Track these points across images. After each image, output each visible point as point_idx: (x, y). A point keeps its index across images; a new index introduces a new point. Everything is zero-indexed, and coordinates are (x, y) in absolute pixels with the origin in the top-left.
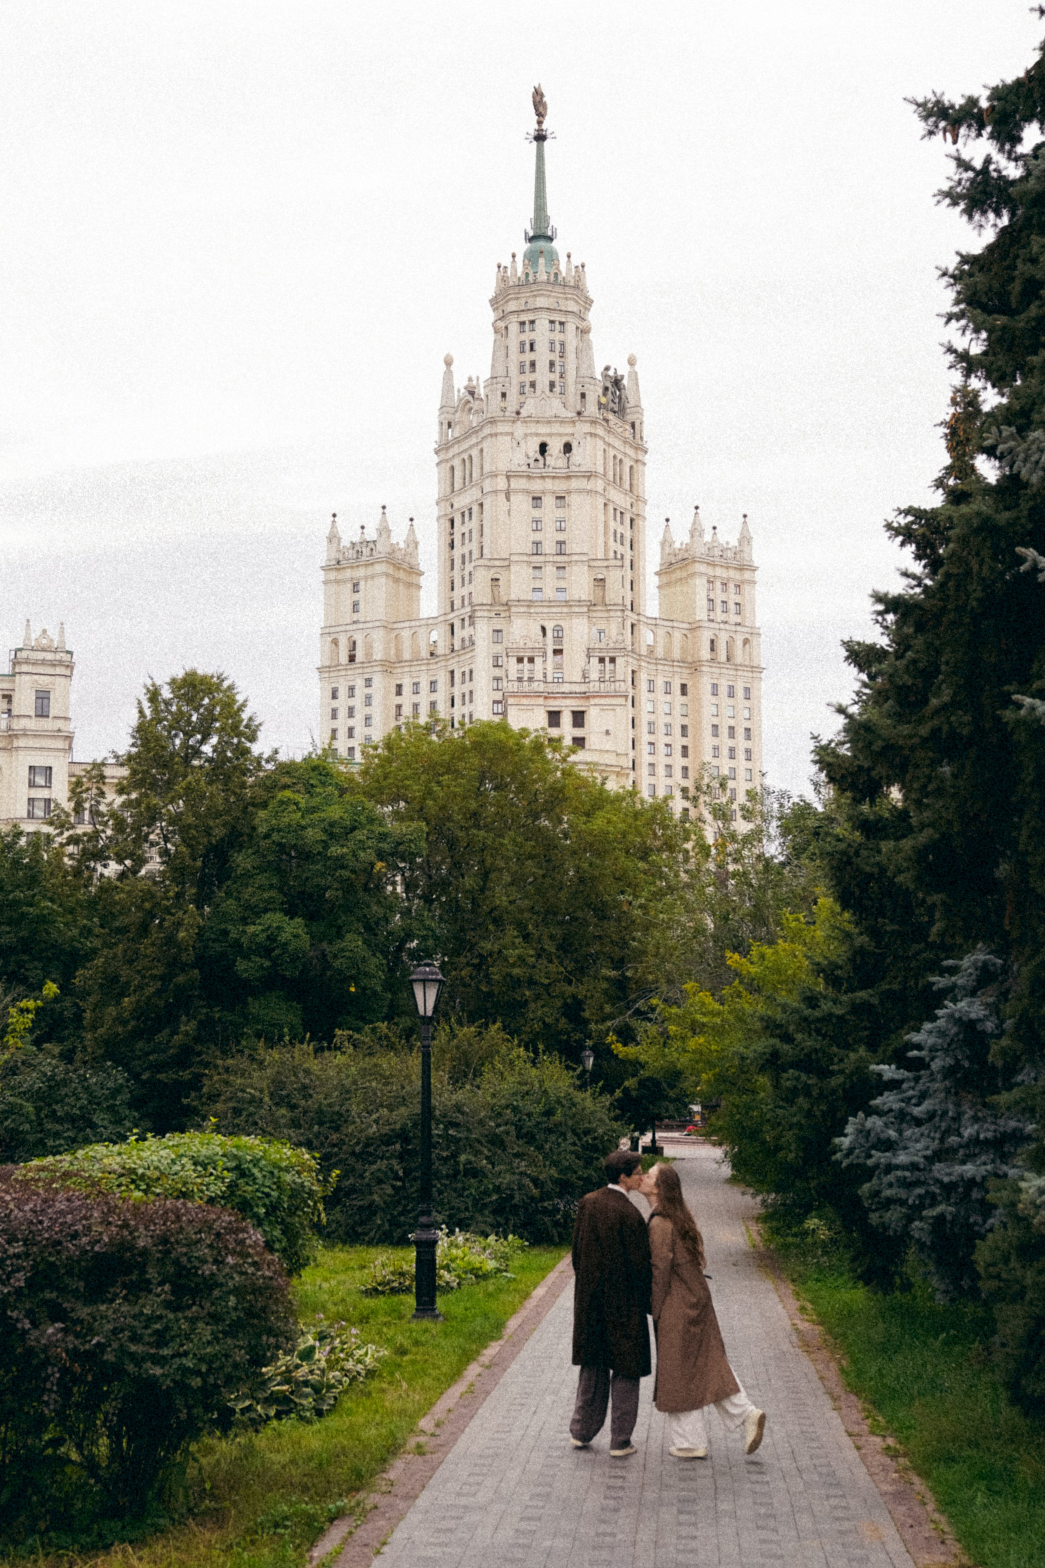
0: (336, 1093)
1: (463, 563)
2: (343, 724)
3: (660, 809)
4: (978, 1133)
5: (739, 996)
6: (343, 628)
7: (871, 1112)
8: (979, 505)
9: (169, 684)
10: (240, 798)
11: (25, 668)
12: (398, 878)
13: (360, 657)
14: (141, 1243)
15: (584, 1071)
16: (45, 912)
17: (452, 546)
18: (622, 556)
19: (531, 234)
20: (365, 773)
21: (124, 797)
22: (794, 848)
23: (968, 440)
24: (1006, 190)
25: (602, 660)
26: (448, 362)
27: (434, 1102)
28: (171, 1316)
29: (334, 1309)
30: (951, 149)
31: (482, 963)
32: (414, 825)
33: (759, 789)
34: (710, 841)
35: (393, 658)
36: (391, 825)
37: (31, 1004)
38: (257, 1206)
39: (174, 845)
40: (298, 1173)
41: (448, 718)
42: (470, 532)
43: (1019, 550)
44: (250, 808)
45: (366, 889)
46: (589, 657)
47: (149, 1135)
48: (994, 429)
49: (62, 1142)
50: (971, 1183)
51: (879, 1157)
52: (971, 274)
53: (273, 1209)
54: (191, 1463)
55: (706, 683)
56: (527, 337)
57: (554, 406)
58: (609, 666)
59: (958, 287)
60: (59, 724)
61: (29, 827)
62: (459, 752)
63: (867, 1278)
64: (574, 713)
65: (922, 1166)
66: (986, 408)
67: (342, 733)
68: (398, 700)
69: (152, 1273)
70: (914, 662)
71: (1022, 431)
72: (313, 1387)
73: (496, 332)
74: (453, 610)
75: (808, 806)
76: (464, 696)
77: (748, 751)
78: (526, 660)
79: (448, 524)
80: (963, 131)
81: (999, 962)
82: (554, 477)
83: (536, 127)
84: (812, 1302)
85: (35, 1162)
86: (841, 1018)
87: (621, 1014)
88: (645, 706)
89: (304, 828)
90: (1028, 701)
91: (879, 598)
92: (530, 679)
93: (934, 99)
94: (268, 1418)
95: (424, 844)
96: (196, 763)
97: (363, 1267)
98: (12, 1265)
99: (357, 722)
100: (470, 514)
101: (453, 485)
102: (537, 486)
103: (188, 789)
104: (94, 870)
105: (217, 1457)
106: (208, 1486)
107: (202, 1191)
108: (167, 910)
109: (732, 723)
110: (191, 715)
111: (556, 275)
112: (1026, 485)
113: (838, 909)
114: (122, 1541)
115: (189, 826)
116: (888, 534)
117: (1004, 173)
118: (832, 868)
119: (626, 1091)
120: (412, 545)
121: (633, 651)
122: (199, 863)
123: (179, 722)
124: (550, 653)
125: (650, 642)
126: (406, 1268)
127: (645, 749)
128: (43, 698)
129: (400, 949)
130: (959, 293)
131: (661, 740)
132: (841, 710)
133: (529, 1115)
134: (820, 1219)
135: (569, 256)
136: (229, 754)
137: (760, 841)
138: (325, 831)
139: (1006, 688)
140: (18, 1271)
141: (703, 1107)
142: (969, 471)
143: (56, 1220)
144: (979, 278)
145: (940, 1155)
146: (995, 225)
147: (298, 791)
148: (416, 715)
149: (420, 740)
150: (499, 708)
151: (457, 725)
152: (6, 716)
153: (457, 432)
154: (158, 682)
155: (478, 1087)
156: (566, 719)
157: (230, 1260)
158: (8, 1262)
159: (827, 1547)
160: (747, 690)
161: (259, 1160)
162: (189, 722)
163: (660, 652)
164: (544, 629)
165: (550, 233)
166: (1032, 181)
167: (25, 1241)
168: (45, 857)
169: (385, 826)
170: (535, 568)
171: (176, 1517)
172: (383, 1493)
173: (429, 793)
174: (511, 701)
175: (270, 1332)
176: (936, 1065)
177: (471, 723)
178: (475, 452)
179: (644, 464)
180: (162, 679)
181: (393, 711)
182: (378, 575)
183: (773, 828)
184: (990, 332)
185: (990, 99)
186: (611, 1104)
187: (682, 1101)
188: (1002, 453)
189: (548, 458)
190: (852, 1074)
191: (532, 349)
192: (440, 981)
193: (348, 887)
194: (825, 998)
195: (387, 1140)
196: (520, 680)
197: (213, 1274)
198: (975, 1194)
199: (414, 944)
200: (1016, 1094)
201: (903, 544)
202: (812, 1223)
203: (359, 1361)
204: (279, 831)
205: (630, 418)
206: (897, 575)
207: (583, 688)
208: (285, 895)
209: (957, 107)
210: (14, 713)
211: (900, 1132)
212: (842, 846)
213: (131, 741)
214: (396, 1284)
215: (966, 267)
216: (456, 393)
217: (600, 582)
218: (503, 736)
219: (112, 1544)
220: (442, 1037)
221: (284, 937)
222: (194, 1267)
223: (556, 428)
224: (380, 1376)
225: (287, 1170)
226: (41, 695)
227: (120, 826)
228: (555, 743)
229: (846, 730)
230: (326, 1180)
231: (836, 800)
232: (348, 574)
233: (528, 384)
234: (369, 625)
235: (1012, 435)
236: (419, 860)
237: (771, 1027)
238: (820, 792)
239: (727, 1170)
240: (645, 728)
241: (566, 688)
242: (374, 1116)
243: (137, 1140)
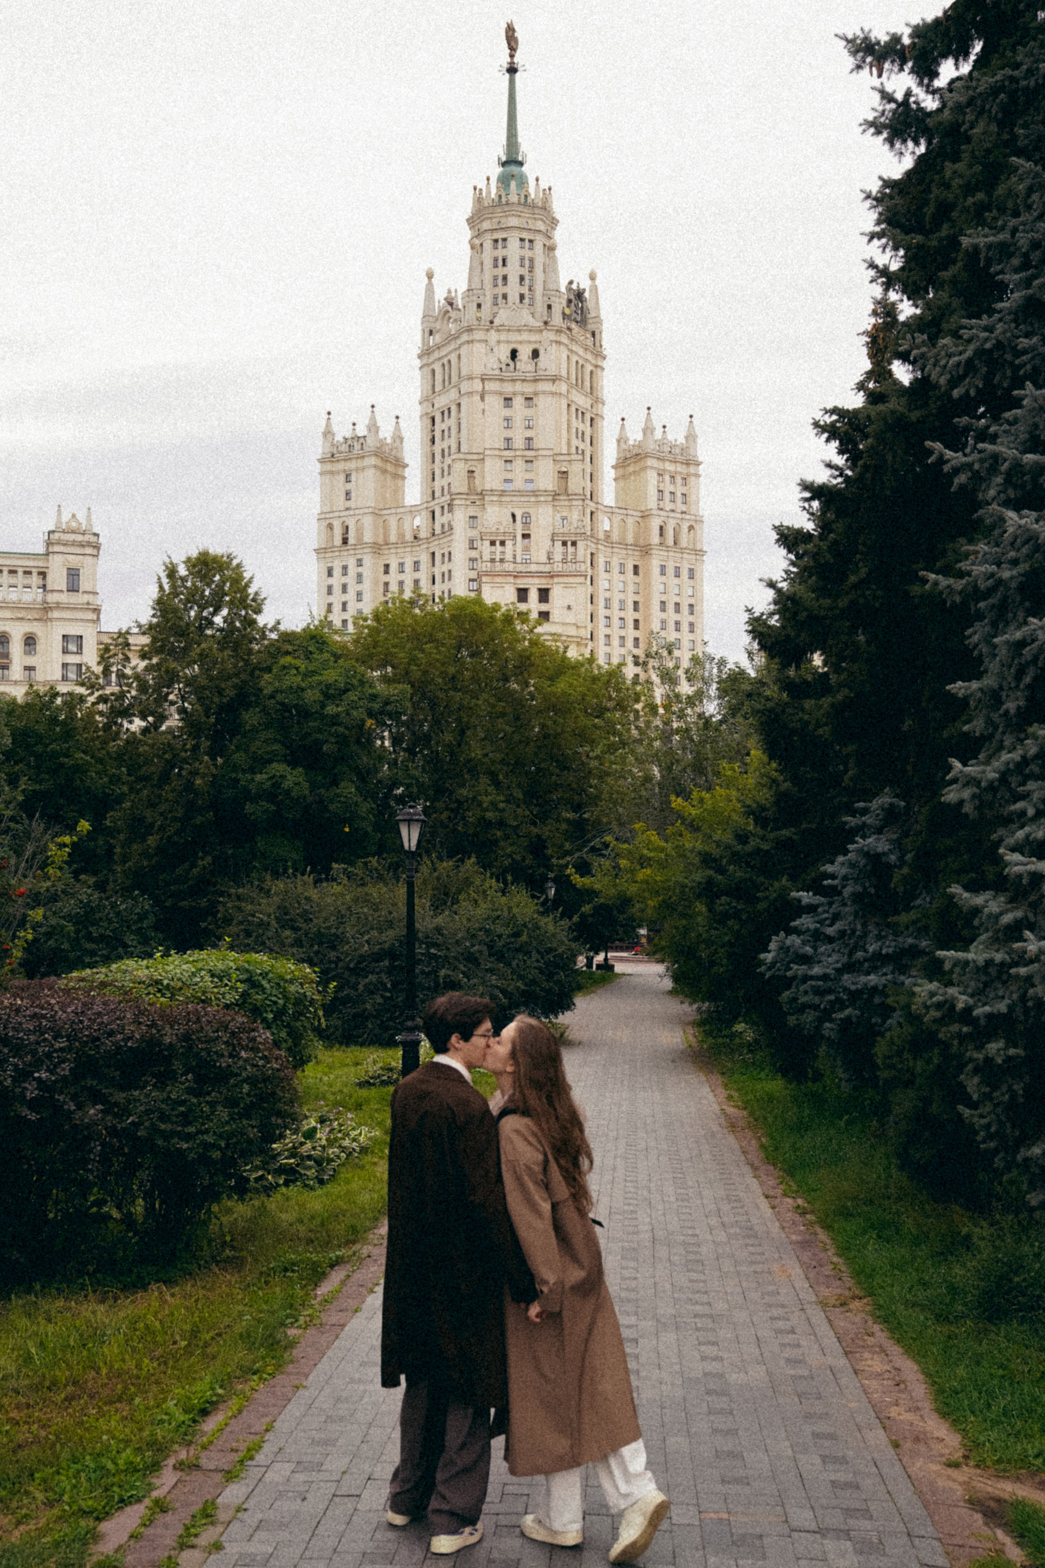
0: (333, 918)
1: (443, 456)
2: (337, 599)
3: (614, 675)
4: (881, 949)
5: (681, 835)
6: (337, 514)
7: (790, 931)
8: (893, 404)
9: (184, 562)
10: (247, 662)
11: (56, 548)
12: (386, 734)
13: (351, 541)
14: (167, 1040)
15: (547, 900)
16: (80, 762)
17: (433, 441)
18: (583, 451)
19: (504, 159)
20: (356, 642)
21: (146, 662)
22: (730, 709)
23: (886, 348)
24: (923, 121)
25: (564, 544)
26: (430, 276)
27: (417, 925)
28: (195, 1101)
29: (332, 1098)
30: (876, 82)
31: (459, 808)
32: (400, 686)
33: (701, 655)
34: (658, 701)
35: (381, 541)
36: (380, 687)
37: (67, 839)
38: (266, 1011)
39: (190, 703)
40: (301, 984)
41: (429, 593)
42: (449, 429)
43: (928, 443)
44: (257, 672)
45: (358, 742)
46: (553, 541)
47: (172, 952)
48: (909, 336)
49: (98, 959)
50: (875, 989)
51: (798, 969)
52: (891, 197)
53: (280, 1013)
54: (214, 1220)
55: (655, 563)
56: (500, 253)
57: (525, 317)
58: (571, 549)
59: (880, 209)
60: (86, 598)
61: (63, 689)
62: (438, 622)
63: (784, 1072)
64: (540, 590)
65: (832, 977)
66: (902, 318)
67: (337, 608)
68: (386, 578)
69: (177, 1065)
70: (835, 542)
71: (933, 340)
72: (316, 1161)
73: (472, 248)
74: (434, 498)
75: (742, 672)
76: (443, 575)
77: (691, 625)
78: (498, 543)
79: (429, 421)
80: (887, 66)
81: (903, 804)
82: (524, 381)
83: (509, 60)
84: (738, 1090)
85: (75, 974)
86: (767, 851)
87: (579, 850)
88: (602, 583)
89: (303, 690)
90: (933, 576)
91: (806, 486)
92: (502, 561)
93: (862, 36)
94: (278, 1185)
95: (409, 705)
96: (209, 632)
97: (357, 1064)
98: (58, 1057)
99: (351, 596)
100: (449, 412)
101: (434, 386)
102: (508, 388)
103: (203, 656)
104: (121, 725)
105: (235, 1216)
106: (228, 1238)
107: (219, 999)
108: (185, 761)
109: (677, 600)
110: (204, 590)
111: (526, 196)
112: (936, 386)
113: (765, 759)
114: (157, 1281)
115: (204, 688)
116: (815, 431)
117: (923, 105)
118: (762, 724)
119: (583, 916)
120: (398, 441)
121: (592, 536)
122: (212, 720)
123: (194, 596)
124: (519, 538)
125: (608, 528)
126: (394, 1064)
127: (602, 622)
128: (73, 575)
129: (387, 796)
130: (880, 214)
131: (616, 614)
132: (771, 585)
133: (500, 936)
134: (746, 1023)
135: (537, 180)
136: (238, 624)
137: (701, 702)
138: (323, 693)
139: (914, 567)
140: (64, 1062)
141: (649, 930)
142: (887, 376)
143: (95, 1020)
144: (898, 200)
145: (850, 967)
146: (913, 153)
147: (298, 657)
148: (401, 591)
149: (405, 612)
150: (475, 586)
151: (437, 600)
152: (41, 590)
153: (438, 338)
154: (175, 561)
155: (456, 913)
156: (533, 595)
157: (243, 1054)
158: (55, 1055)
159: (744, 1284)
160: (691, 571)
161: (267, 974)
162: (202, 596)
163: (615, 537)
164: (514, 516)
165: (520, 159)
166: (947, 112)
167: (68, 1037)
168: (79, 715)
169: (375, 687)
170: (506, 461)
171: (202, 1263)
172: (375, 1245)
173: (413, 660)
174: (484, 579)
175: (279, 1114)
176: (847, 891)
177: (450, 597)
178: (453, 357)
179: (603, 369)
180: (179, 558)
181: (381, 589)
182: (369, 467)
183: (713, 690)
184: (907, 250)
185: (911, 36)
186: (570, 928)
187: (631, 926)
188: (915, 358)
189: (518, 364)
190: (776, 900)
191: (504, 264)
192: (423, 821)
193: (343, 741)
194: (753, 835)
195: (377, 957)
196: (493, 561)
197: (229, 1066)
198: (877, 1000)
199: (400, 791)
200: (913, 915)
201: (828, 440)
202: (740, 1027)
203: (354, 1140)
204: (282, 692)
205: (591, 327)
206: (822, 466)
207: (547, 568)
208: (288, 748)
209: (882, 43)
210: (49, 588)
211: (815, 948)
212: (770, 705)
213: (152, 612)
214: (385, 1078)
215: (887, 191)
216: (437, 304)
217: (564, 475)
218: (477, 609)
219: (149, 1284)
220: (425, 870)
221: (286, 785)
222: (212, 1060)
223: (525, 336)
224: (373, 1152)
225: (291, 982)
226: (73, 572)
227: (143, 687)
228: (523, 616)
229: (775, 602)
230: (325, 991)
231: (767, 667)
232: (341, 466)
233: (500, 297)
234: (357, 512)
235: (923, 342)
236: (404, 718)
237: (707, 860)
238: (752, 660)
239: (668, 984)
240: (602, 603)
241: (533, 568)
242: (366, 937)
243: (162, 957)
